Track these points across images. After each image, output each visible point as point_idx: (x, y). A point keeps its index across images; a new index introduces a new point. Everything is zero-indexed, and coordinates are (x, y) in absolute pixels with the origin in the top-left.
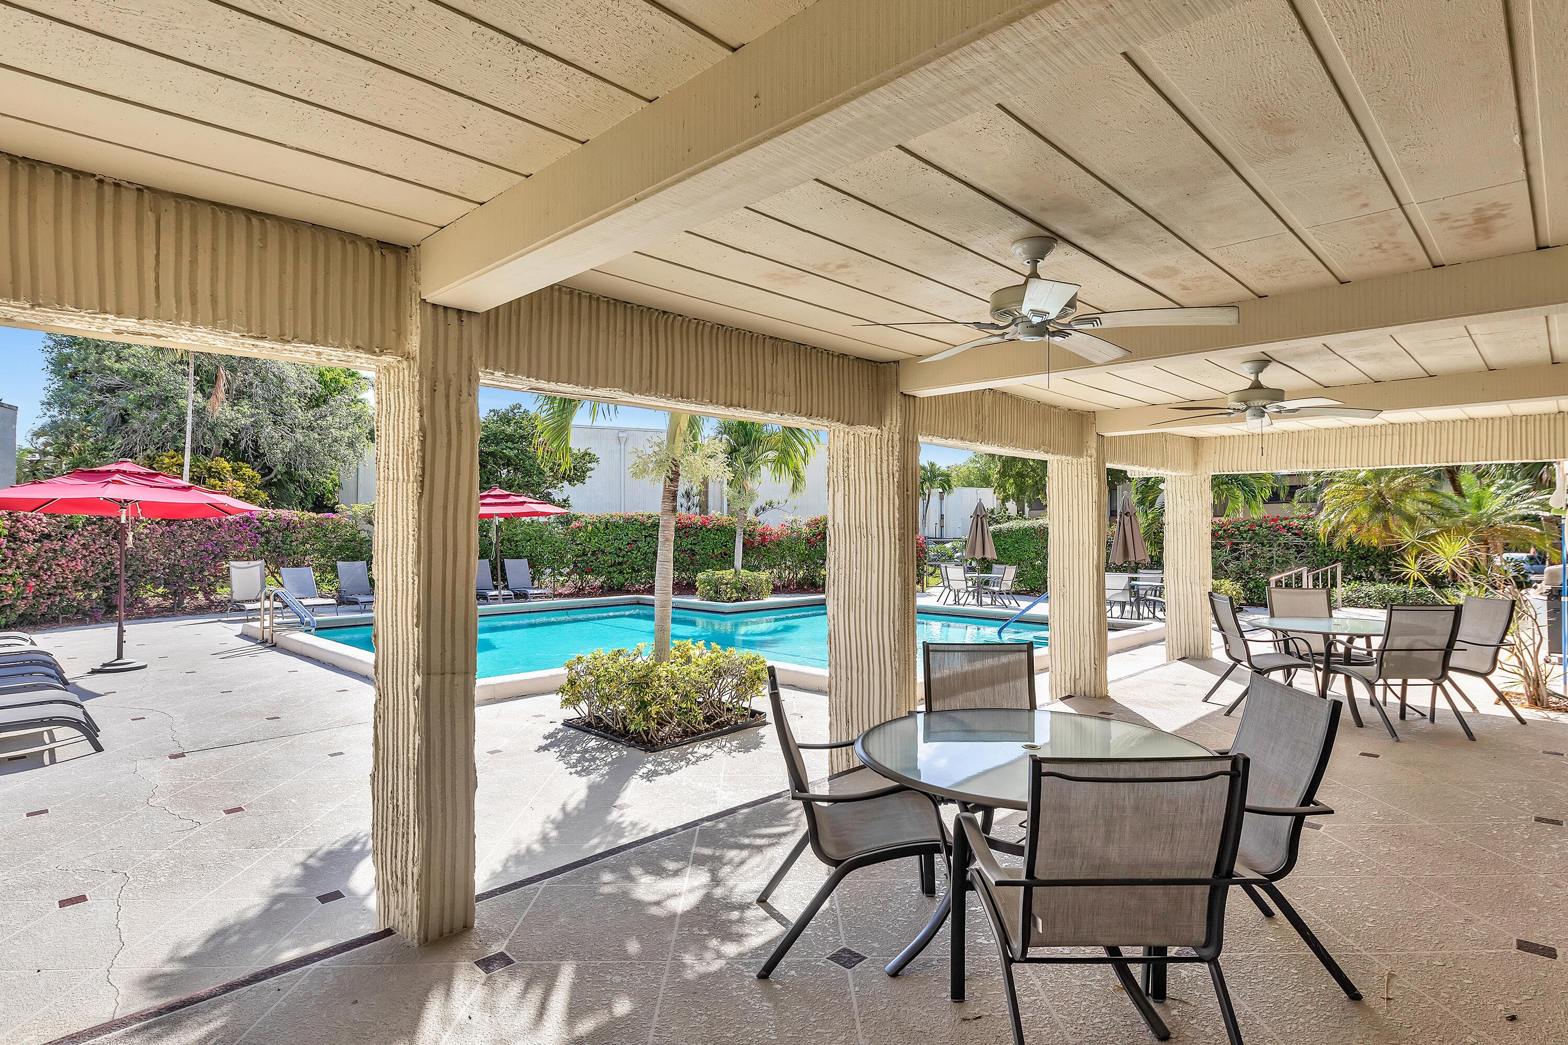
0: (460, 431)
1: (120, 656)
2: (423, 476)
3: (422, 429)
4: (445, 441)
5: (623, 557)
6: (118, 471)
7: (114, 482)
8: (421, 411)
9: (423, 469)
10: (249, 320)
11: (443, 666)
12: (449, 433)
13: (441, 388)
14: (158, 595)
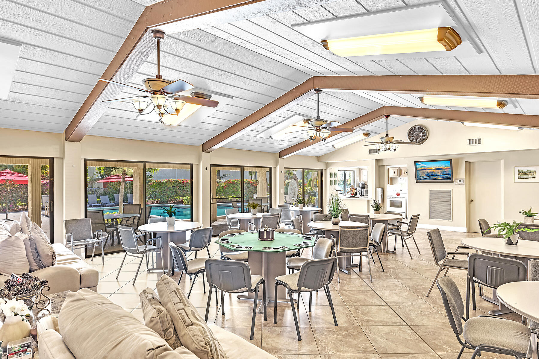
0: (38, 174)
1: (7, 218)
2: (31, 180)
3: (31, 174)
4: (35, 175)
5: (165, 193)
6: (5, 173)
7: (4, 175)
8: (31, 172)
9: (32, 180)
10: (6, 162)
11: (35, 206)
12: (36, 174)
13: (34, 169)
14: (23, 205)
